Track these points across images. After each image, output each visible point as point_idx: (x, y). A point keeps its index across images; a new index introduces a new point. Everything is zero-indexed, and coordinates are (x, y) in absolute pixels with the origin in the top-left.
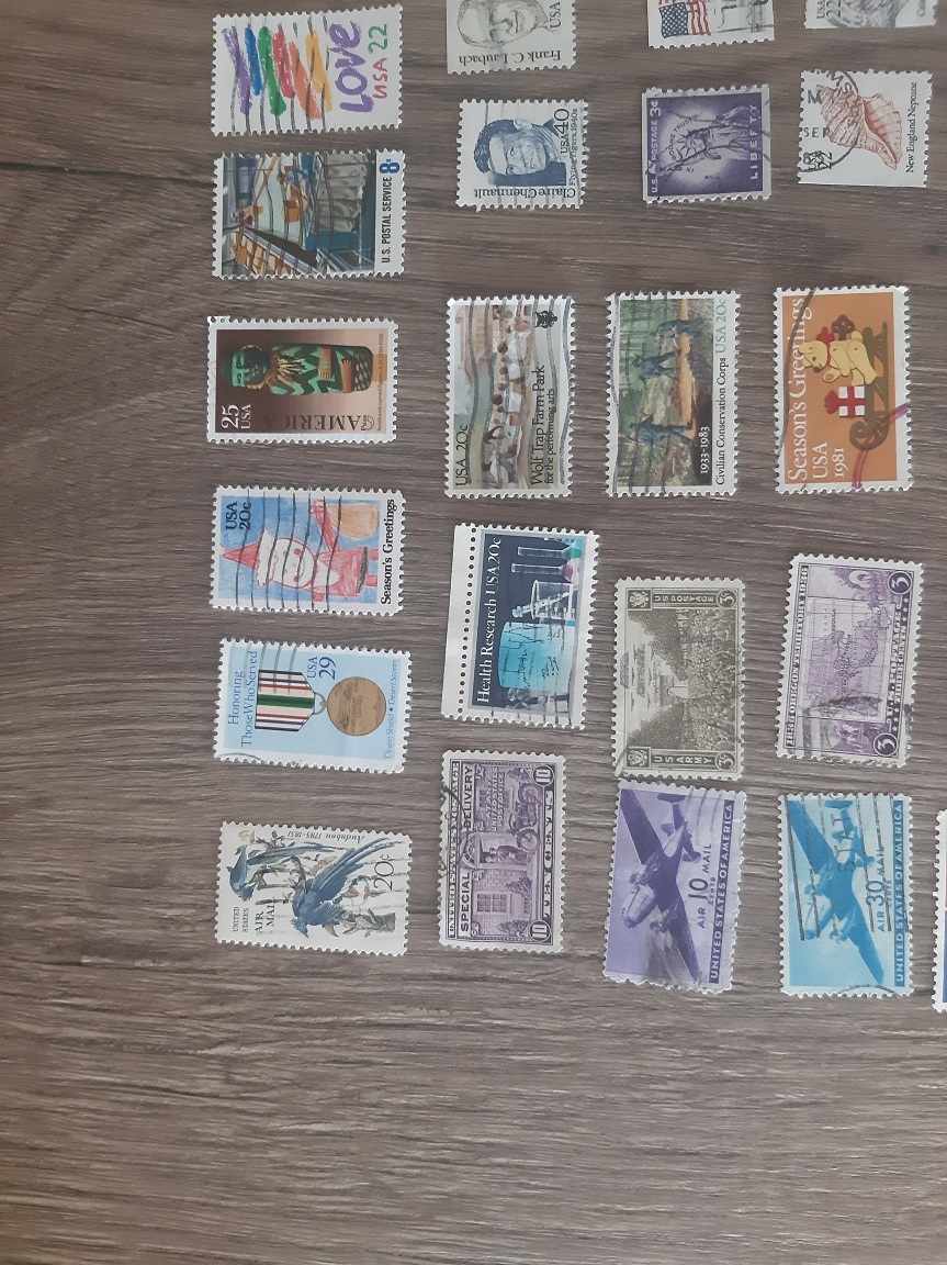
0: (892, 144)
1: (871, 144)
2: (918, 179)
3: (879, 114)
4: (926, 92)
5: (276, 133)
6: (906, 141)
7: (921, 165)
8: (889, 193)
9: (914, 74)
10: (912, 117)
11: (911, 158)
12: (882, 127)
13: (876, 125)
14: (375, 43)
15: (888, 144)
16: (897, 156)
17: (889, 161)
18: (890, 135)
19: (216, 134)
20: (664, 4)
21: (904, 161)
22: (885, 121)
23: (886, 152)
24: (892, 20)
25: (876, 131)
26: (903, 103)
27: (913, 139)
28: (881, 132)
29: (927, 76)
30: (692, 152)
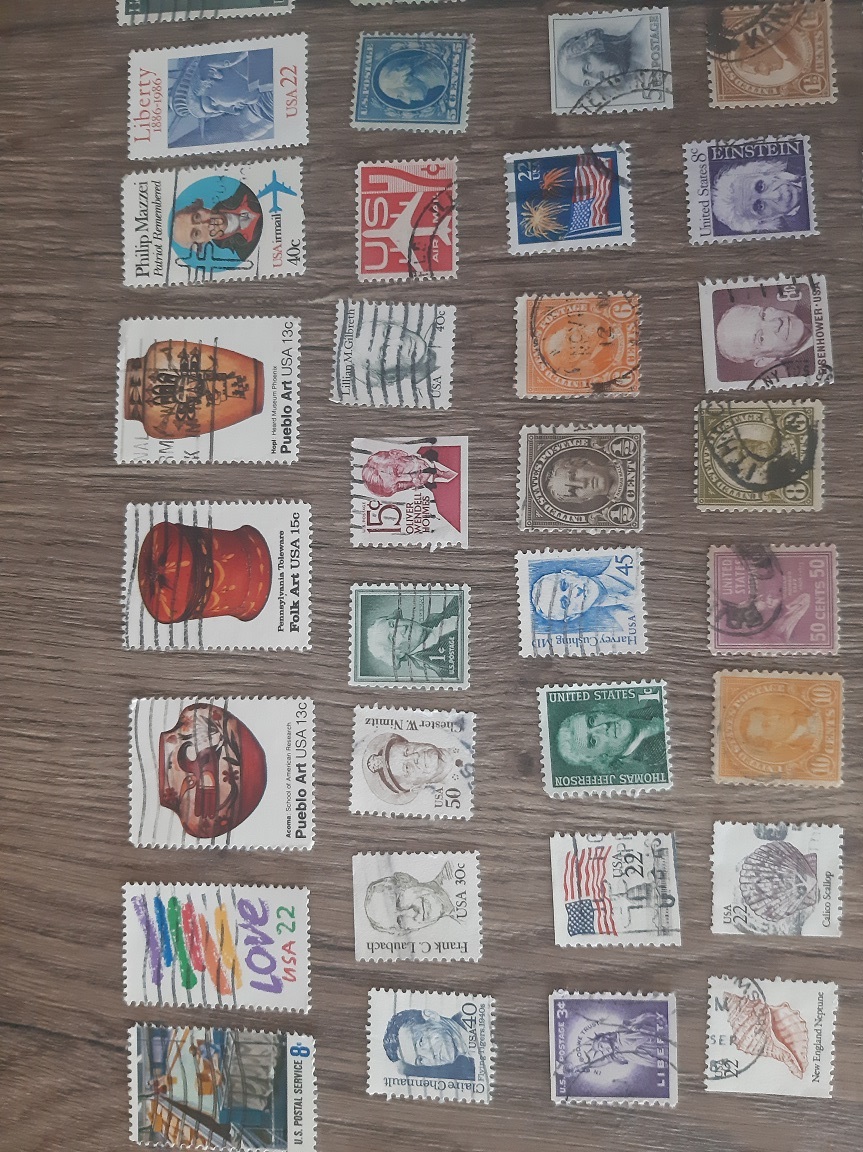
0: (798, 1054)
1: (778, 1053)
2: (824, 1089)
3: (787, 1023)
4: (833, 1004)
5: (188, 1006)
6: (812, 1050)
7: (827, 1077)
8: (795, 1101)
9: (821, 984)
10: (818, 1027)
11: (817, 1067)
12: (789, 1035)
13: (783, 1034)
14: (282, 924)
15: (794, 1052)
16: (804, 1065)
17: (795, 1071)
18: (796, 1044)
19: (129, 1004)
20: (570, 900)
21: (810, 1070)
22: (792, 1030)
23: (792, 1061)
24: (799, 929)
25: (782, 1040)
26: (809, 1012)
27: (820, 1049)
28: (787, 1041)
29: (833, 987)
30: (599, 1055)
